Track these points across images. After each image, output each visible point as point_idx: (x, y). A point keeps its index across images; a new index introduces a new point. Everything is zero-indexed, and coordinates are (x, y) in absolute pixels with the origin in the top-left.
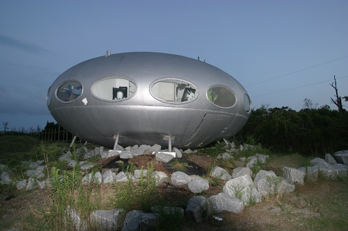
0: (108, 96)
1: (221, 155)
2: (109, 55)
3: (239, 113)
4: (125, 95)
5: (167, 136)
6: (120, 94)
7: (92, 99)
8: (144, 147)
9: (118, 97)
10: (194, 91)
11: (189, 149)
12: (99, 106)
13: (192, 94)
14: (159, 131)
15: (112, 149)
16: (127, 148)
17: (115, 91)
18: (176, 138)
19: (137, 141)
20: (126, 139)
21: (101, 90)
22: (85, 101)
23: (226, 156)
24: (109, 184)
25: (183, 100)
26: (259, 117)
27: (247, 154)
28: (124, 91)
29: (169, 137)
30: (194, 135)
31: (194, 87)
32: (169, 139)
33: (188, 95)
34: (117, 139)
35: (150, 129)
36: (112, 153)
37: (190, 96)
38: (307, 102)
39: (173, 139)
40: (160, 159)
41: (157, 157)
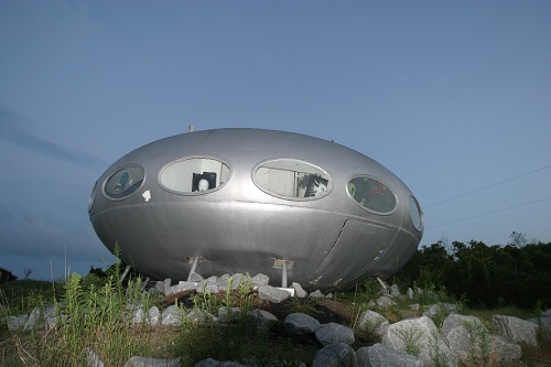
0: (185, 186)
1: (375, 301)
2: (192, 130)
3: (403, 226)
4: (212, 185)
5: (280, 262)
6: (204, 184)
7: (160, 192)
8: (239, 277)
9: (200, 188)
10: (325, 182)
11: (318, 291)
12: (168, 203)
13: (322, 186)
14: (267, 248)
15: (185, 280)
16: (211, 279)
17: (197, 179)
18: (295, 265)
20: (210, 265)
21: (174, 176)
22: (147, 195)
23: (384, 301)
24: (170, 326)
25: (306, 195)
26: (438, 256)
27: (423, 301)
28: (211, 179)
29: (284, 263)
30: (327, 260)
31: (325, 174)
32: (284, 267)
33: (315, 188)
34: (194, 264)
35: (250, 245)
36: (183, 287)
37: (319, 189)
38: (518, 237)
39: (290, 267)
40: (266, 295)
41: (262, 293)
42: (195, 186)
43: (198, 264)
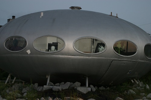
6: (53, 48)
8: (68, 84)
10: (104, 45)
12: (39, 55)
13: (102, 47)
15: (46, 85)
16: (57, 84)
22: (29, 52)
28: (56, 45)
29: (87, 77)
34: (48, 78)
37: (101, 49)
40: (80, 91)
41: (78, 90)
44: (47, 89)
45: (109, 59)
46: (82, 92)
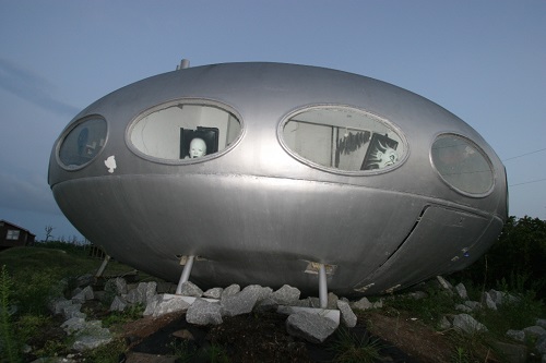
1: (451, 320)
4: (212, 148)
5: (315, 265)
6: (198, 146)
7: (130, 158)
8: (255, 291)
9: (192, 153)
10: (393, 144)
11: (364, 300)
12: (143, 176)
13: (389, 151)
14: (298, 249)
15: (173, 291)
16: (212, 292)
17: (186, 138)
18: (337, 272)
19: (238, 273)
20: (212, 268)
22: (111, 163)
25: (364, 167)
28: (210, 137)
29: (322, 268)
30: (387, 264)
32: (321, 273)
34: (187, 265)
36: (169, 304)
37: (385, 158)
39: (330, 272)
40: (299, 330)
41: (291, 326)
42: (185, 150)
43: (195, 264)
44: (170, 310)
45: (416, 200)
46: (307, 334)
